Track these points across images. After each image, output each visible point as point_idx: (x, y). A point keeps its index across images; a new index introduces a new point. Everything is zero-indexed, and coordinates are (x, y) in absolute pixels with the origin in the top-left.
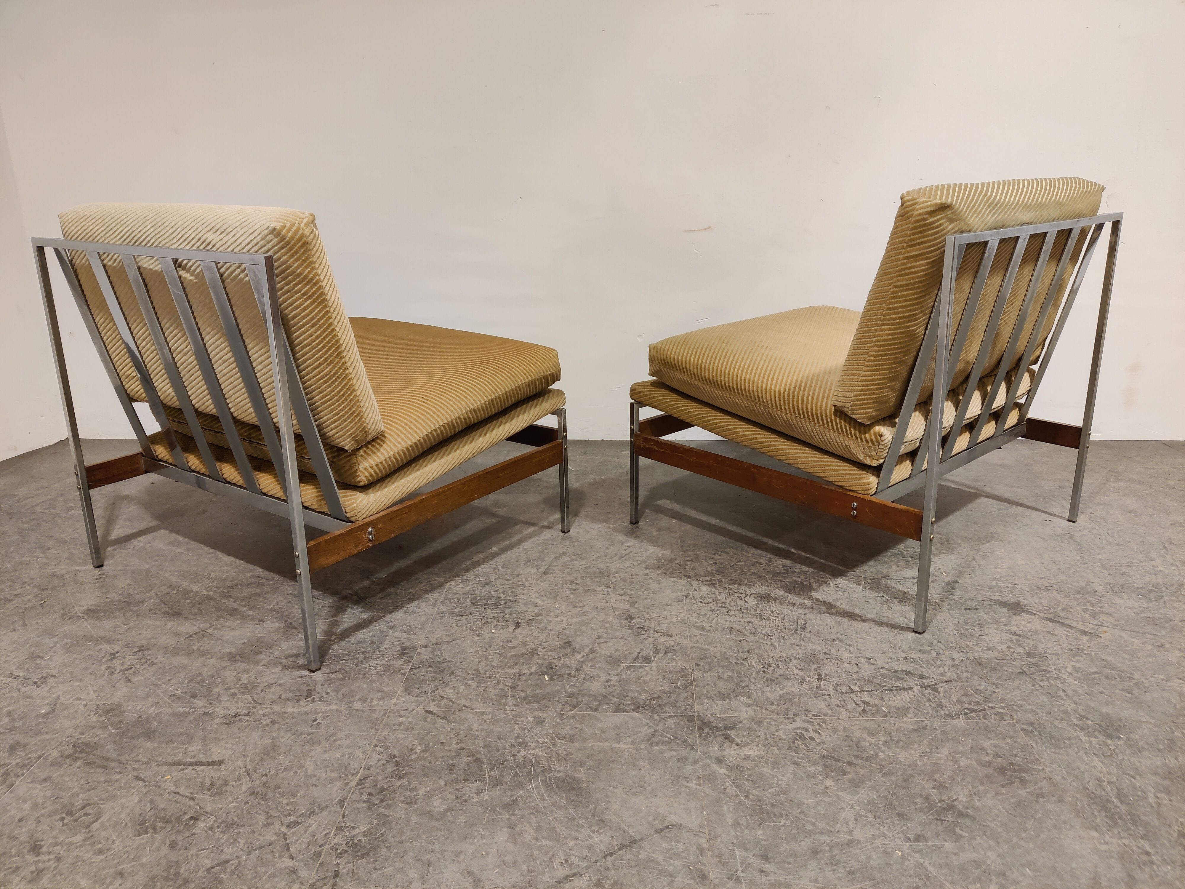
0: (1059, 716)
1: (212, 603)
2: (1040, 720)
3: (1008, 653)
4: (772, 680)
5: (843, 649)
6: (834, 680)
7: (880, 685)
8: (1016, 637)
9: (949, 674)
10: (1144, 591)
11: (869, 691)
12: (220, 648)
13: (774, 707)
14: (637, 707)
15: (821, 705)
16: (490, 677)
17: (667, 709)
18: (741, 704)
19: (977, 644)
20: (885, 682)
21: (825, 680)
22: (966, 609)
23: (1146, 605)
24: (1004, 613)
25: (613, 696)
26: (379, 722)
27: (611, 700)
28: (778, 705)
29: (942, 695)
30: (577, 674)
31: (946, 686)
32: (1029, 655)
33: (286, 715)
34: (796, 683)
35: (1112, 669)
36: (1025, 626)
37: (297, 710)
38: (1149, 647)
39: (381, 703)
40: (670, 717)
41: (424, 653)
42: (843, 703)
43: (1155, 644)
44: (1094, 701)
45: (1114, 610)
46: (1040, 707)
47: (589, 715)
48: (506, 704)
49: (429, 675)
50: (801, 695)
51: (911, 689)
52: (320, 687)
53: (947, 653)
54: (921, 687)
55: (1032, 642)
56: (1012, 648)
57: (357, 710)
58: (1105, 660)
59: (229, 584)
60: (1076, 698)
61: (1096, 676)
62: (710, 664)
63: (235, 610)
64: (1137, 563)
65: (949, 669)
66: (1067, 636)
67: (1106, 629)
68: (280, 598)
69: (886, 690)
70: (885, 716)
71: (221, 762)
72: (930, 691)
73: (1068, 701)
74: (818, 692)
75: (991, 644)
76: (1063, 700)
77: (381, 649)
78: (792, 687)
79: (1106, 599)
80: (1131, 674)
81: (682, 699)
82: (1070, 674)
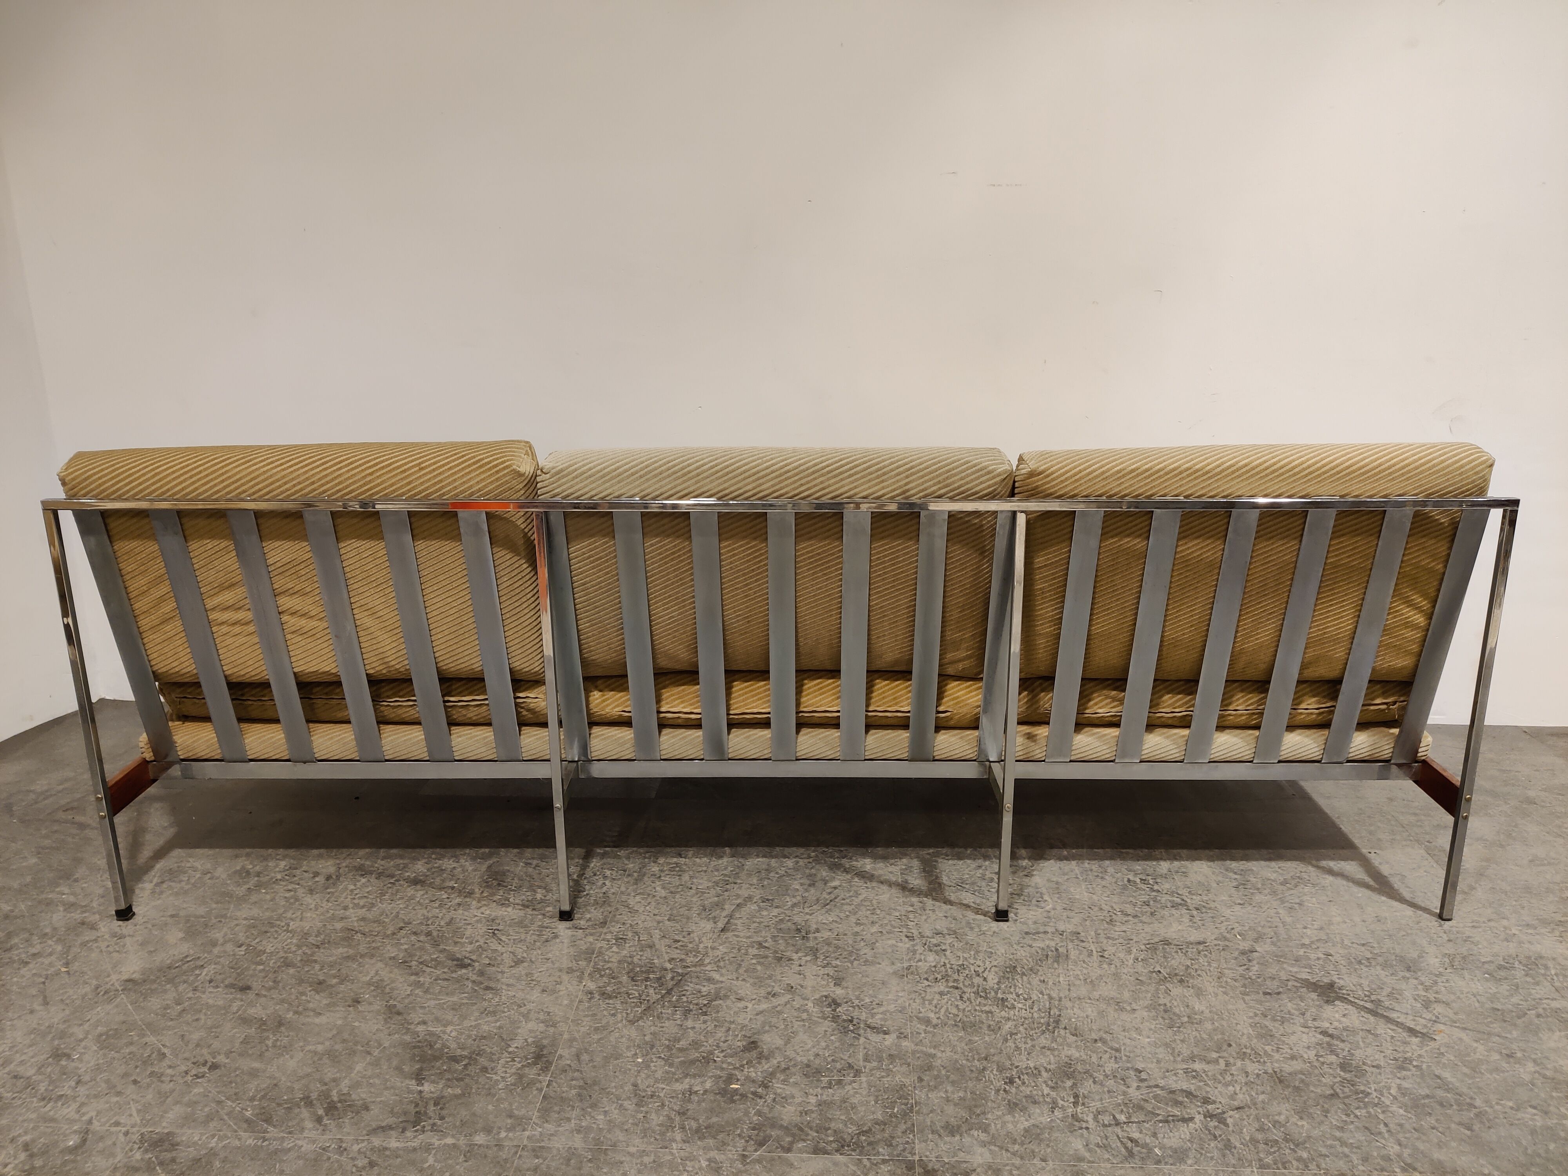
0: (1378, 1164)
1: (292, 971)
2: (1355, 1171)
3: (1316, 1064)
4: (1016, 1105)
5: (1107, 1056)
6: (1095, 1105)
7: (1153, 1113)
8: (1328, 1039)
9: (1241, 1096)
10: (1491, 967)
11: (1139, 1122)
12: (301, 1044)
13: (1016, 1147)
14: (842, 1146)
15: (1077, 1144)
16: (652, 1096)
17: (881, 1150)
18: (975, 1142)
19: (1278, 1050)
20: (1159, 1108)
21: (1083, 1104)
22: (1265, 994)
23: (1494, 990)
24: (1313, 1000)
25: (811, 1129)
26: (508, 1165)
27: (808, 1135)
28: (1022, 1144)
29: (1231, 1129)
30: (765, 1093)
31: (1237, 1116)
32: (1344, 1066)
33: (388, 1153)
34: (1046, 1108)
35: (1448, 1090)
36: (1339, 1021)
37: (403, 1145)
38: (1496, 1057)
39: (511, 1135)
40: (884, 1161)
41: (567, 1056)
42: (1104, 1141)
43: (1504, 1051)
44: (1424, 1142)
45: (1453, 997)
46: (1355, 1150)
47: (779, 1157)
48: (674, 1140)
49: (574, 1092)
50: (1051, 1128)
51: (1191, 1119)
52: (432, 1108)
53: (1239, 1063)
54: (1205, 1117)
55: (1346, 1047)
56: (1322, 1056)
57: (480, 1146)
58: (1438, 1077)
59: (312, 939)
60: (1400, 1136)
61: (1426, 1101)
62: (936, 1077)
63: (320, 983)
64: (1484, 922)
65: (1241, 1089)
66: (1392, 1037)
67: (1442, 1027)
68: (380, 965)
69: (1161, 1121)
70: (1158, 1162)
72: (1217, 1124)
73: (1391, 1140)
74: (1075, 1123)
75: (1295, 1049)
76: (1384, 1139)
77: (510, 1049)
78: (1040, 1116)
79: (1444, 979)
80: (1471, 1098)
81: (900, 1134)
82: (1395, 1098)
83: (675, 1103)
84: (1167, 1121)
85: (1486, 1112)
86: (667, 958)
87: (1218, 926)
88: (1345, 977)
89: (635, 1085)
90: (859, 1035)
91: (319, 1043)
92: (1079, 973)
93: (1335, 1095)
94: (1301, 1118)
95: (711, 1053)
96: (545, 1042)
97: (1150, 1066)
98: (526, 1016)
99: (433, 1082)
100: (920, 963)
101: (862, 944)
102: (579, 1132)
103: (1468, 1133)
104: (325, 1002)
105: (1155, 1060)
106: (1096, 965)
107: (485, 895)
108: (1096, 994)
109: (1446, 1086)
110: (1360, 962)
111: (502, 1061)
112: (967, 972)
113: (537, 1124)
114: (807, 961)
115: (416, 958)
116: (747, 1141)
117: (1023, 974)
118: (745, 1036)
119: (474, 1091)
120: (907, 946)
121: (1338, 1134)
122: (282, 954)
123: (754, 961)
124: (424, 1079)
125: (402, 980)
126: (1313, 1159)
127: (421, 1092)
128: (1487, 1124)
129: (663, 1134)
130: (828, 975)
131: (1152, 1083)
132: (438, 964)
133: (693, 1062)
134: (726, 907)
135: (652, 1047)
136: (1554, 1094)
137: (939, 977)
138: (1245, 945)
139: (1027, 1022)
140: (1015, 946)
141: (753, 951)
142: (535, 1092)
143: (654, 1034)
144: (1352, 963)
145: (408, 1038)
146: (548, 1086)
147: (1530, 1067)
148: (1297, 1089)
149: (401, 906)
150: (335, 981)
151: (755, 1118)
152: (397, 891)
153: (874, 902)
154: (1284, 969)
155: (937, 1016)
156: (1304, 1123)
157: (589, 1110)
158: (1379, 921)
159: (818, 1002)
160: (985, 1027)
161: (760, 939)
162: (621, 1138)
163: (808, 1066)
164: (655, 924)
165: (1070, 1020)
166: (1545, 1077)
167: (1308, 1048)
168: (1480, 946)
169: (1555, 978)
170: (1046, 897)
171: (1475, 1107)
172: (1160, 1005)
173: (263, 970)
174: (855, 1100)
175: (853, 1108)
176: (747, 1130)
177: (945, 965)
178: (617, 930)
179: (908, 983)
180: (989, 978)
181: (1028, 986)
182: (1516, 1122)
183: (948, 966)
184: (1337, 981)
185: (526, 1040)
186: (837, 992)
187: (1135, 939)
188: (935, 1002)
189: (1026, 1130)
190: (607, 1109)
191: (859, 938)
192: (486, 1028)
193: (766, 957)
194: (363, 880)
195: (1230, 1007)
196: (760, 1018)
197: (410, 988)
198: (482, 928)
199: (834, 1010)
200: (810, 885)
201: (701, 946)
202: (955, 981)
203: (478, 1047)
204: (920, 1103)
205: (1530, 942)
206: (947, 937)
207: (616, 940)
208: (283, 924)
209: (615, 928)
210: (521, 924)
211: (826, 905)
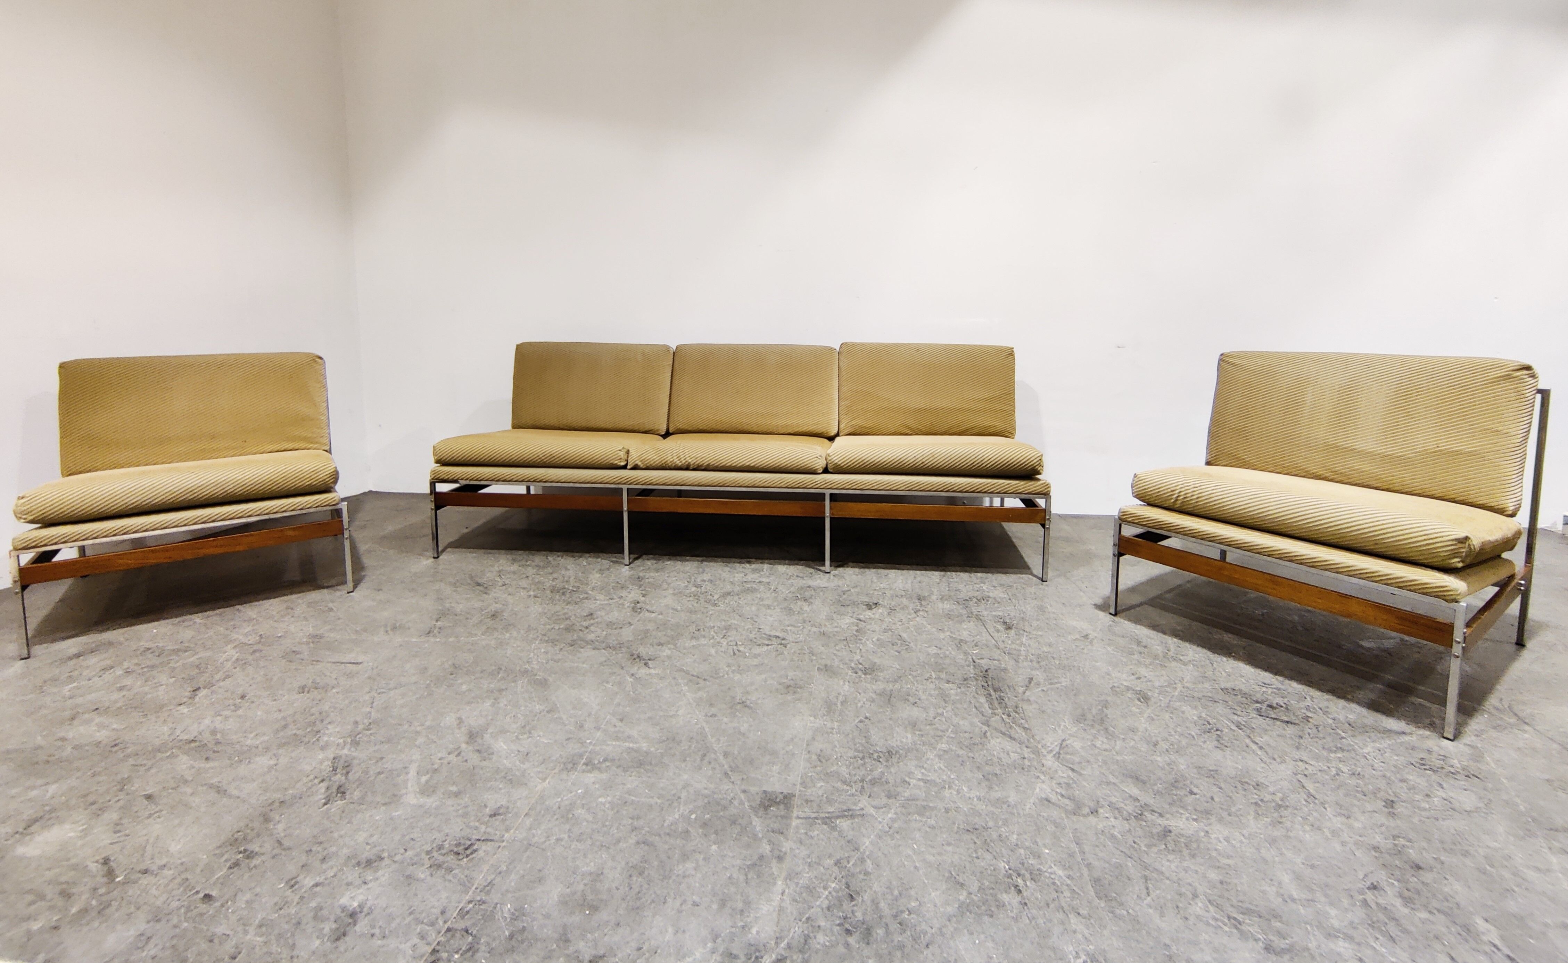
71: (361, 663)
72: (782, 647)
73: (858, 655)
74: (717, 644)
75: (840, 625)
77: (483, 613)
80: (909, 643)
81: (636, 645)
82: (873, 642)
84: (760, 645)
85: (912, 648)
86: (572, 586)
209: (555, 575)
210: (514, 573)
211: (657, 571)
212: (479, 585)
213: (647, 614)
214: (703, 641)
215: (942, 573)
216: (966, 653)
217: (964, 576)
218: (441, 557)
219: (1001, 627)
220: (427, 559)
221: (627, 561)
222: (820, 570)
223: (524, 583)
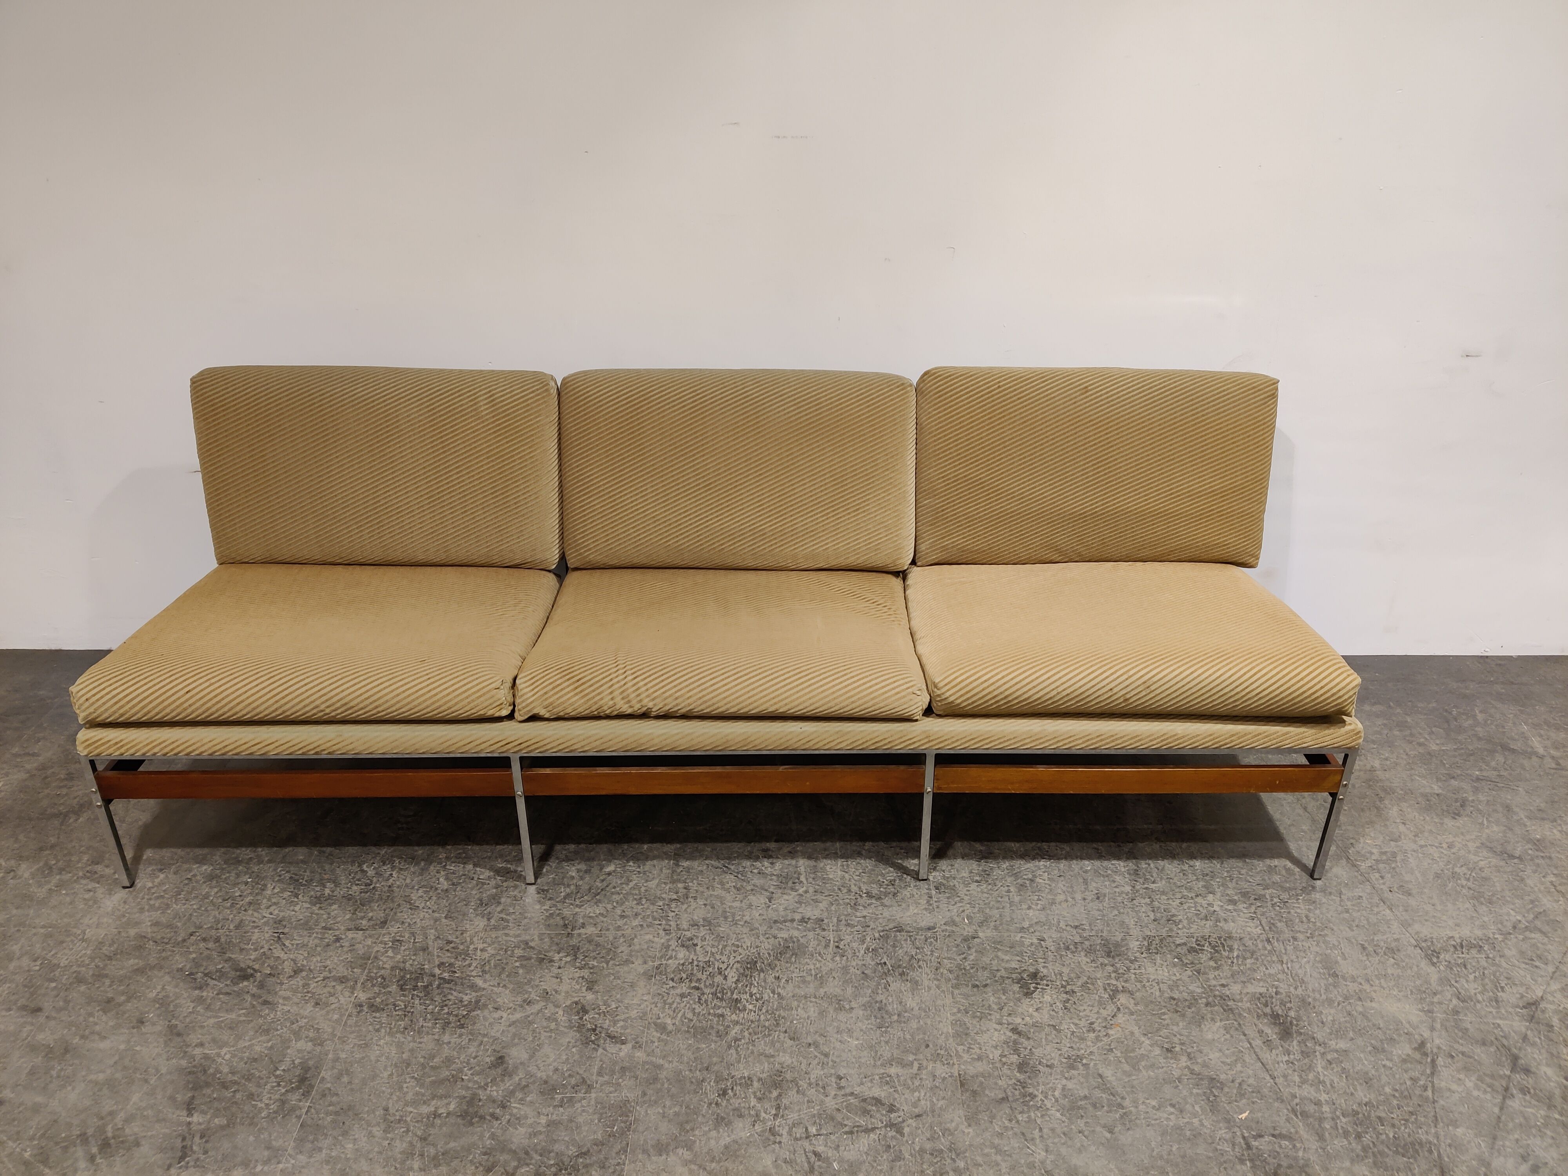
83: (419, 1128)
84: (851, 1133)
85: (1131, 1112)
86: (437, 963)
87: (951, 907)
88: (1050, 966)
89: (386, 1109)
90: (598, 1046)
91: (100, 1072)
92: (812, 967)
93: (1005, 1099)
94: (970, 1126)
95: (460, 1070)
96: (311, 1063)
97: (851, 1071)
98: (297, 1034)
99: (204, 1113)
100: (670, 961)
101: (622, 940)
102: (328, 1162)
103: (1108, 1135)
104: (111, 1023)
105: (857, 1065)
106: (829, 957)
107: (276, 891)
108: (822, 991)
109: (1104, 1086)
110: (1068, 948)
111: (268, 1087)
112: (711, 970)
113: (290, 1155)
114: (566, 963)
115: (202, 969)
116: (477, 1168)
117: (762, 971)
118: (494, 1050)
119: (238, 1120)
120: (663, 941)
121: (996, 1141)
122: (75, 968)
123: (517, 964)
124: (194, 1108)
125: (186, 995)
126: (968, 1169)
127: (189, 1123)
128: (1128, 1126)
129: (403, 1162)
130: (583, 978)
131: (848, 1090)
132: (222, 975)
133: (441, 1082)
134: (503, 900)
135: (408, 1065)
136: (1195, 1091)
137: (684, 976)
138: (969, 931)
139: (753, 1026)
140: (761, 937)
141: (518, 952)
142: (294, 1120)
143: (412, 1051)
144: (1059, 948)
145: (184, 1063)
146: (306, 1113)
147: (1184, 1061)
148: (974, 1093)
149: (195, 907)
150: (123, 998)
151: (488, 1142)
152: (193, 888)
153: (643, 889)
154: (997, 957)
155: (674, 1021)
156: (970, 1130)
157: (340, 1138)
158: (1098, 898)
159: (568, 1010)
160: (713, 1033)
161: (528, 938)
162: (365, 1168)
163: (546, 1082)
164: (432, 922)
165: (792, 1022)
166: (1192, 1072)
167: (996, 1047)
168: (1180, 926)
169: (1235, 961)
170: (803, 878)
171: (1123, 1108)
172: (876, 1002)
173: (55, 987)
174: (580, 1120)
175: (577, 1128)
176: (479, 1155)
177: (692, 963)
178: (395, 930)
179: (655, 984)
180: (729, 977)
181: (763, 984)
182: (1153, 1122)
183: (695, 963)
184: (1042, 970)
185: (293, 1061)
186: (588, 998)
187: (872, 925)
188: (674, 1006)
189: (726, 1147)
190: (356, 1136)
191: (620, 933)
192: (258, 1048)
193: (530, 959)
194: (162, 876)
195: (939, 1002)
196: (512, 1029)
197: (192, 1005)
198: (268, 933)
199: (581, 1019)
200: (586, 872)
201: (472, 947)
202: (699, 980)
203: (249, 1071)
204: (638, 1120)
205: (1225, 920)
206: (702, 928)
207: (393, 942)
208: (79, 932)
209: (394, 929)
210: (306, 926)
211: (596, 895)
212: (245, 975)
213: (612, 1048)
214: (742, 1130)
215: (1131, 864)
216: (1229, 1122)
217: (1171, 867)
218: (139, 884)
219: (1271, 1032)
220: (110, 892)
221: (528, 869)
222: (906, 871)
223: (337, 961)
